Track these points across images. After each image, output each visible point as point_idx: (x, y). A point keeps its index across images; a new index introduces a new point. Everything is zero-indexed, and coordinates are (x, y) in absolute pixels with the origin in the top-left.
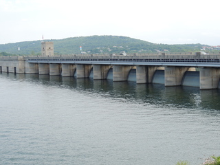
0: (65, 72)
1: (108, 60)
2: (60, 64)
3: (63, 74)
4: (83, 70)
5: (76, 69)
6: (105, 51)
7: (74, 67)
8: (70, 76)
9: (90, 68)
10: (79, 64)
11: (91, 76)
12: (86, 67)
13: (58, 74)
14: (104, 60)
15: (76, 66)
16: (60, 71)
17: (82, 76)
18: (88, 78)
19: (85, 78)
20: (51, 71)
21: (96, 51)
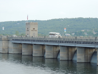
0: (48, 54)
1: (92, 43)
2: (43, 45)
3: (46, 56)
4: (66, 53)
5: (59, 51)
6: (90, 34)
7: (58, 49)
8: (54, 58)
9: (73, 50)
10: (62, 46)
11: (74, 59)
12: (70, 50)
13: (42, 55)
14: (89, 43)
15: (60, 48)
16: (44, 52)
17: (66, 58)
18: (72, 60)
19: (68, 60)
20: (34, 52)
21: (81, 34)
